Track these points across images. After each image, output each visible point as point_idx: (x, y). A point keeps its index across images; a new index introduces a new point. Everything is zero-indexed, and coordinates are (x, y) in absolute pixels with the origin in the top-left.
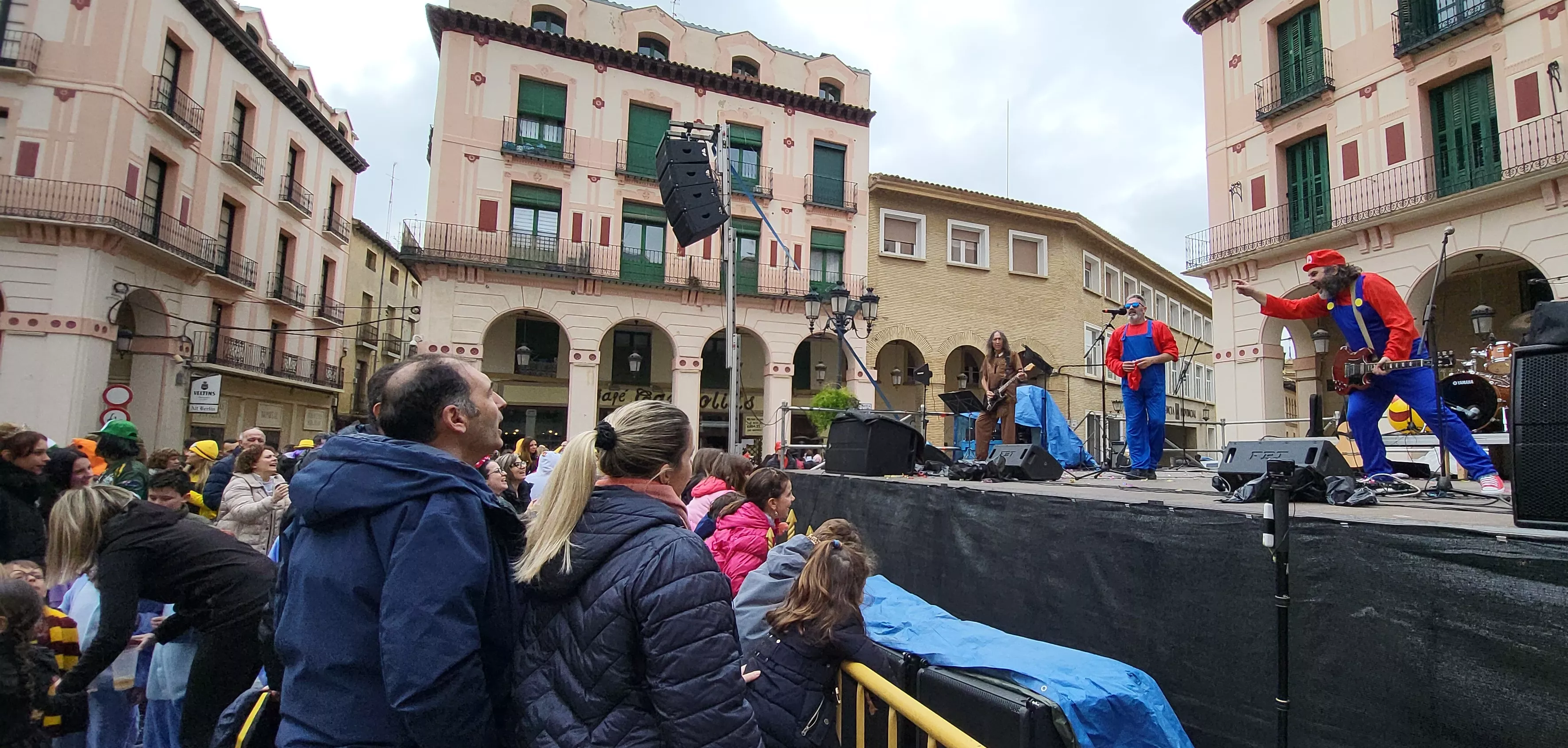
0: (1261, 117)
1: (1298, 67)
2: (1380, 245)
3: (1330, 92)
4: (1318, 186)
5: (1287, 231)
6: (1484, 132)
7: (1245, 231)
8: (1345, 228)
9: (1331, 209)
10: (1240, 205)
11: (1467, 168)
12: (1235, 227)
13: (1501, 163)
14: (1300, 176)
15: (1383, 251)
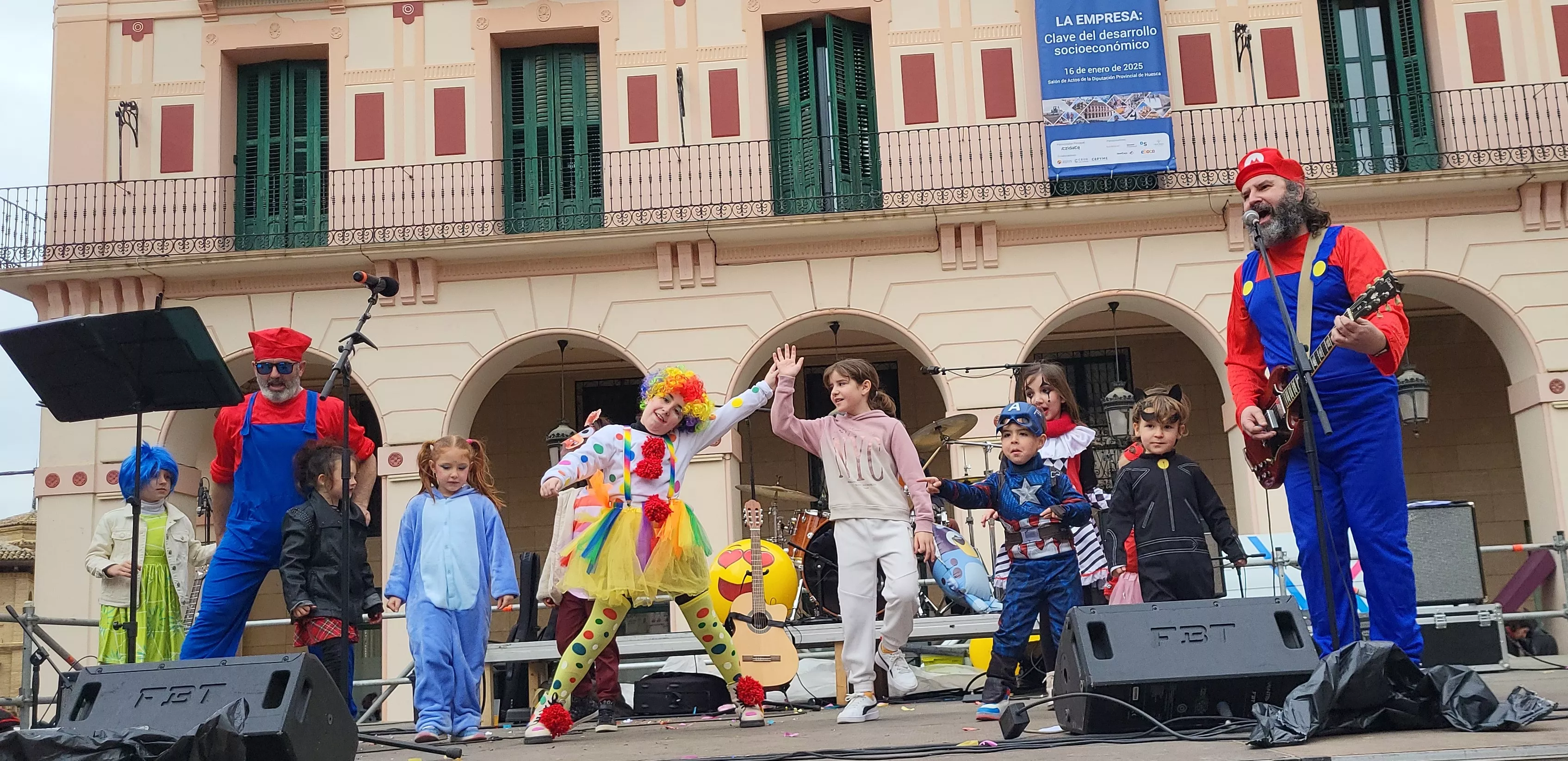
2: (415, 297)
4: (301, 160)
5: (230, 231)
6: (579, 143)
7: (139, 210)
8: (361, 250)
9: (324, 210)
10: (132, 154)
11: (551, 195)
12: (117, 198)
13: (603, 200)
14: (264, 129)
15: (420, 307)
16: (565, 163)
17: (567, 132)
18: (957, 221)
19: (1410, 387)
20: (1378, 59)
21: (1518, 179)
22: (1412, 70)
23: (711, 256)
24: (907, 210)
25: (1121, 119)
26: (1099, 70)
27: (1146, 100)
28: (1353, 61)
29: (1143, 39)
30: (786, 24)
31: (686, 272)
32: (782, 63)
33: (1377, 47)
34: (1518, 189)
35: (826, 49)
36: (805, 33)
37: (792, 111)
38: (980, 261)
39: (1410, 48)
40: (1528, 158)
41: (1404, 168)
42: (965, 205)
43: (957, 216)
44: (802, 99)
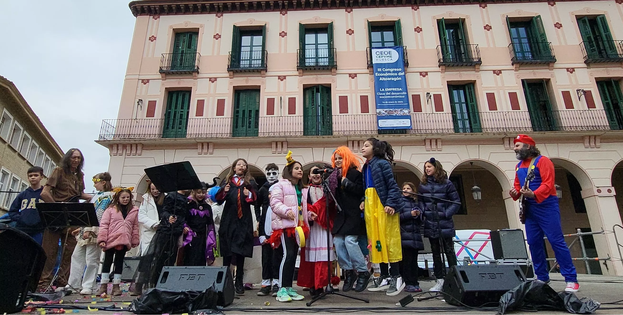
0: (161, 71)
1: (182, 56)
2: (207, 152)
3: (197, 73)
4: (181, 115)
5: (162, 133)
6: (253, 115)
7: (140, 126)
8: (195, 139)
9: (186, 128)
10: (140, 112)
11: (245, 127)
12: (134, 123)
13: (258, 129)
14: (173, 107)
15: (208, 155)
16: (249, 119)
17: (250, 111)
18: (353, 139)
19: (476, 190)
20: (463, 103)
21: (503, 136)
22: (473, 106)
23: (286, 145)
24: (340, 136)
25: (397, 115)
26: (391, 102)
27: (404, 111)
28: (457, 103)
29: (403, 95)
30: (309, 86)
31: (279, 150)
32: (307, 97)
33: (463, 100)
34: (503, 138)
35: (319, 94)
36: (314, 89)
37: (310, 108)
38: (359, 151)
39: (472, 101)
40: (505, 131)
41: (472, 131)
42: (356, 136)
43: (353, 138)
44: (312, 106)
